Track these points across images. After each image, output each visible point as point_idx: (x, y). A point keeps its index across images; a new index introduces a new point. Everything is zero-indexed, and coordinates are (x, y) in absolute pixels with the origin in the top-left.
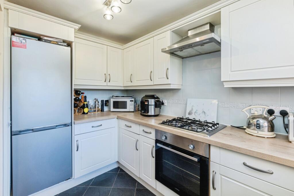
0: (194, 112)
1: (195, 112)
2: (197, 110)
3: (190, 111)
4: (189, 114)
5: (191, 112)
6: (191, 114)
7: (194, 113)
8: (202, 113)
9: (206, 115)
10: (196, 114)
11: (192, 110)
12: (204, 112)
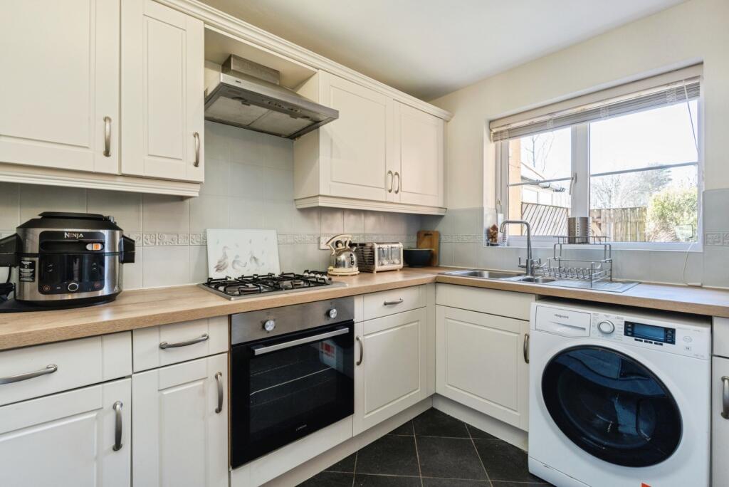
0: (229, 261)
1: (234, 262)
2: (237, 256)
3: (219, 262)
4: (218, 268)
5: (222, 263)
6: (224, 269)
7: (230, 265)
8: (251, 260)
9: (260, 264)
10: (236, 266)
11: (225, 256)
12: (255, 258)
